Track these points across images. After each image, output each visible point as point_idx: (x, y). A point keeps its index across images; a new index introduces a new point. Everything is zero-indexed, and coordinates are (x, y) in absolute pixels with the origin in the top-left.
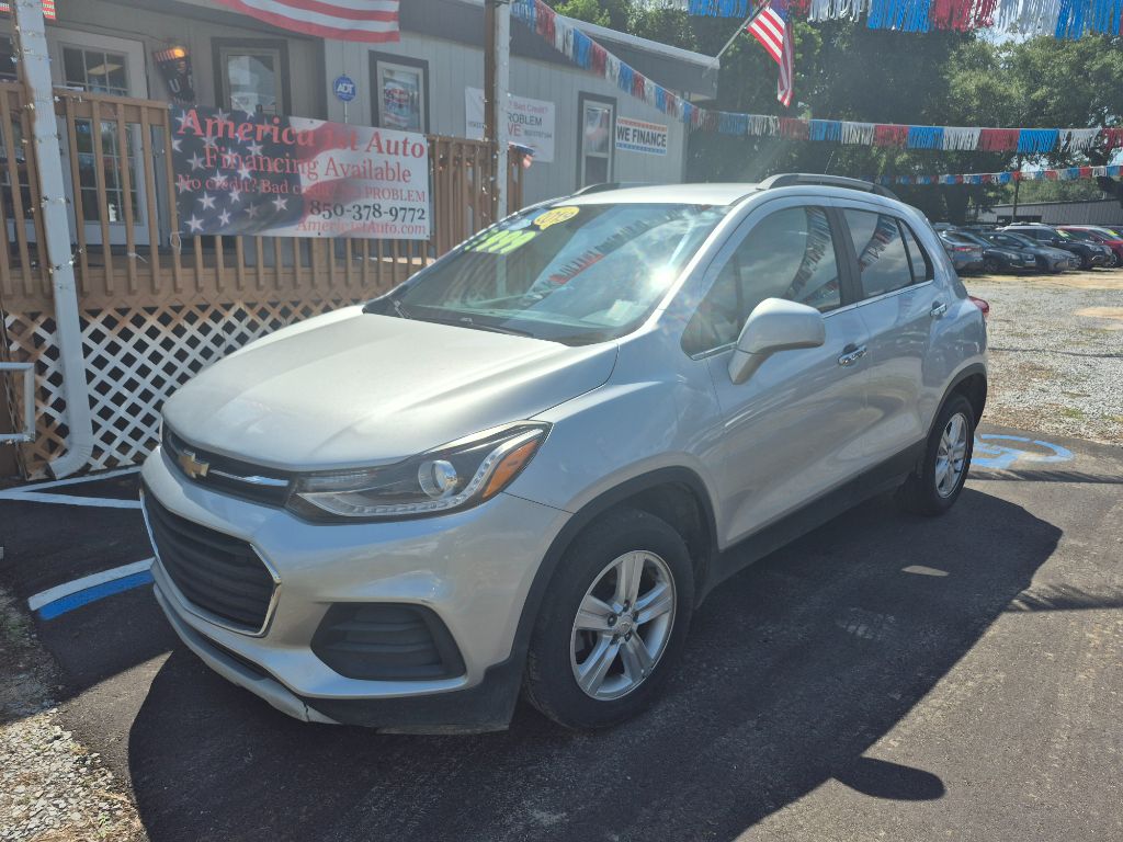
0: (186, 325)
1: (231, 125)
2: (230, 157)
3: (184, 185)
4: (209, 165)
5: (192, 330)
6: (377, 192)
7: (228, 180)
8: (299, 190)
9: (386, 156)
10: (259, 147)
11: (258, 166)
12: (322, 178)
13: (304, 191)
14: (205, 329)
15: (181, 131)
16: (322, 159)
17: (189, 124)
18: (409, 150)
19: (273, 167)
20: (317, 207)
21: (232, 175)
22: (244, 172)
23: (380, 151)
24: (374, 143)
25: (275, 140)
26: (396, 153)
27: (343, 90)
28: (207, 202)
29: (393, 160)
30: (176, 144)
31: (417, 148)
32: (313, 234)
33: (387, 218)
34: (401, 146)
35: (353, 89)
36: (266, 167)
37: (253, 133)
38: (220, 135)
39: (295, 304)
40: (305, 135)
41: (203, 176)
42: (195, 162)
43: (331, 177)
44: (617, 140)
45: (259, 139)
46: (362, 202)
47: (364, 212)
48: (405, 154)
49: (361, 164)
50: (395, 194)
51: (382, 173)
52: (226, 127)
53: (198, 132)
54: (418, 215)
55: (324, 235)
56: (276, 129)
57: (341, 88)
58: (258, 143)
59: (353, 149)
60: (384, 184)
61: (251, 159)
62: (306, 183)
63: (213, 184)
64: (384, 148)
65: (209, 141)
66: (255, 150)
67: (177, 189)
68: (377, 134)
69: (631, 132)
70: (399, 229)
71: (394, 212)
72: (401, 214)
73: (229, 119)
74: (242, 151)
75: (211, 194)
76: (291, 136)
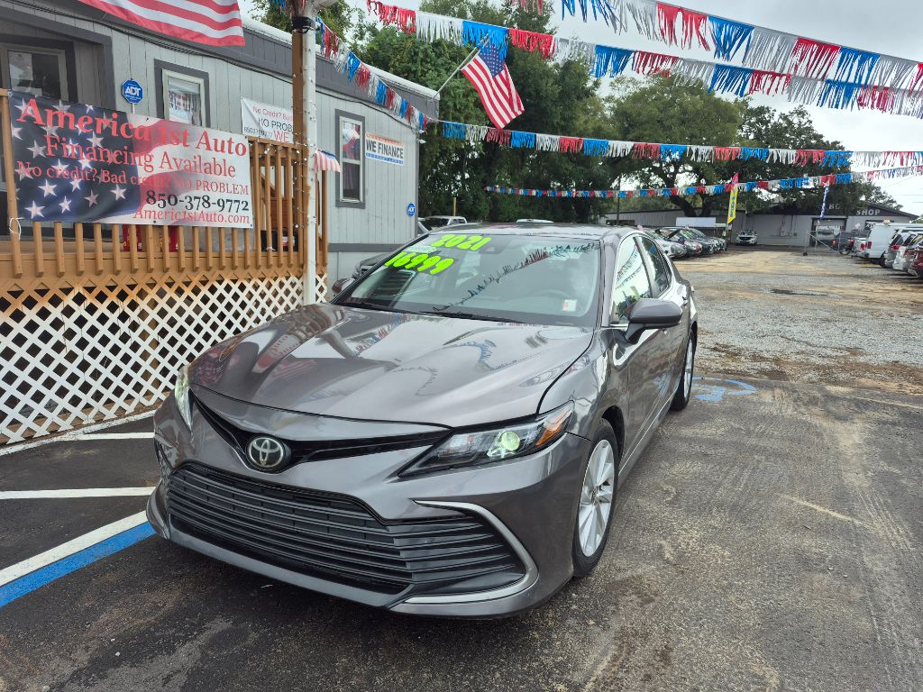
0: (25, 310)
1: (72, 116)
2: (71, 148)
3: (24, 173)
4: (50, 153)
5: (31, 315)
6: (207, 185)
7: (69, 170)
8: (136, 180)
9: (213, 153)
10: (100, 139)
11: (98, 157)
12: (157, 171)
13: (141, 181)
14: (44, 314)
15: (21, 119)
16: (157, 152)
17: (29, 113)
18: (233, 149)
19: (112, 157)
20: (151, 198)
21: (73, 163)
22: (85, 163)
23: (209, 148)
24: (204, 141)
25: (114, 133)
26: (222, 150)
27: (131, 92)
28: (48, 189)
29: (220, 157)
30: (15, 132)
31: (241, 147)
32: (148, 222)
33: (215, 208)
34: (226, 145)
35: (141, 92)
36: (106, 159)
37: (94, 125)
38: (61, 124)
39: (132, 287)
40: (142, 129)
41: (45, 163)
42: (37, 150)
43: (166, 169)
44: (366, 151)
45: (99, 131)
46: (194, 193)
47: (195, 202)
48: (230, 152)
49: (192, 159)
50: (221, 187)
51: (210, 168)
52: (67, 119)
53: (39, 121)
54: (242, 206)
55: (159, 223)
56: (115, 123)
57: (129, 90)
58: (98, 136)
59: (185, 145)
60: (213, 178)
61: (91, 150)
62: (143, 174)
63: (53, 173)
64: (212, 146)
65: (50, 130)
66: (95, 141)
67: (16, 176)
68: (205, 134)
69: (377, 145)
70: (226, 218)
71: (219, 203)
72: (227, 205)
73: (69, 111)
74: (83, 142)
75: (52, 182)
76: (129, 131)
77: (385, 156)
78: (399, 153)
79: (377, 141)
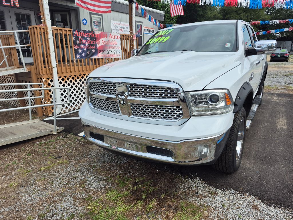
0: (77, 79)
1: (84, 33)
2: (84, 41)
3: (76, 48)
4: (80, 43)
5: (78, 80)
6: (111, 47)
7: (84, 46)
8: (97, 48)
9: (112, 39)
10: (89, 38)
11: (89, 42)
12: (101, 45)
13: (98, 48)
14: (80, 80)
15: (75, 35)
16: (101, 40)
17: (76, 34)
18: (117, 38)
19: (92, 42)
20: (100, 52)
21: (84, 44)
22: (87, 44)
23: (111, 38)
24: (110, 36)
25: (92, 36)
26: (114, 38)
28: (80, 51)
29: (114, 40)
30: (74, 38)
31: (118, 37)
32: (100, 57)
33: (113, 53)
34: (115, 36)
38: (82, 36)
40: (98, 35)
41: (79, 45)
42: (78, 42)
43: (103, 44)
44: (144, 32)
45: (89, 36)
46: (109, 50)
47: (109, 52)
48: (116, 38)
49: (108, 41)
50: (114, 47)
51: (112, 43)
52: (83, 34)
53: (78, 35)
54: (119, 52)
55: (102, 58)
56: (92, 34)
58: (89, 37)
59: (107, 38)
60: (112, 45)
61: (88, 41)
62: (98, 46)
63: (81, 47)
64: (112, 38)
65: (80, 37)
66: (88, 39)
67: (74, 48)
68: (111, 34)
70: (116, 55)
71: (114, 52)
72: (116, 52)
73: (83, 32)
74: (86, 39)
75: (81, 49)
76: (95, 35)
77: (149, 33)
78: (153, 32)
79: (147, 29)
